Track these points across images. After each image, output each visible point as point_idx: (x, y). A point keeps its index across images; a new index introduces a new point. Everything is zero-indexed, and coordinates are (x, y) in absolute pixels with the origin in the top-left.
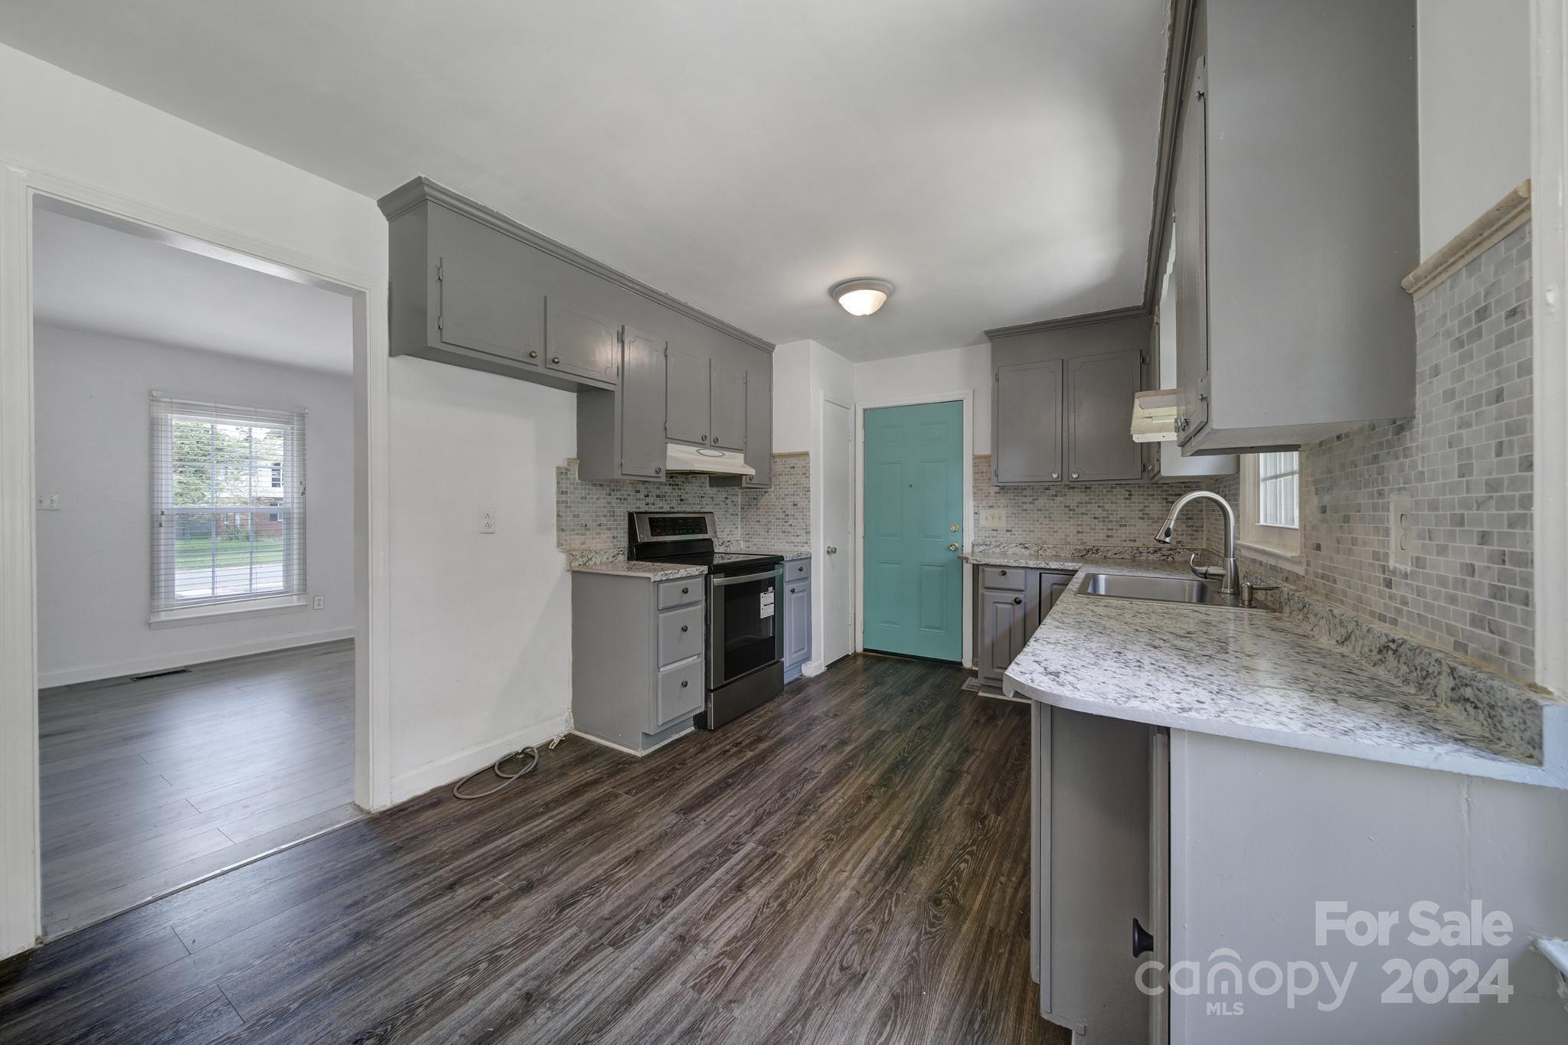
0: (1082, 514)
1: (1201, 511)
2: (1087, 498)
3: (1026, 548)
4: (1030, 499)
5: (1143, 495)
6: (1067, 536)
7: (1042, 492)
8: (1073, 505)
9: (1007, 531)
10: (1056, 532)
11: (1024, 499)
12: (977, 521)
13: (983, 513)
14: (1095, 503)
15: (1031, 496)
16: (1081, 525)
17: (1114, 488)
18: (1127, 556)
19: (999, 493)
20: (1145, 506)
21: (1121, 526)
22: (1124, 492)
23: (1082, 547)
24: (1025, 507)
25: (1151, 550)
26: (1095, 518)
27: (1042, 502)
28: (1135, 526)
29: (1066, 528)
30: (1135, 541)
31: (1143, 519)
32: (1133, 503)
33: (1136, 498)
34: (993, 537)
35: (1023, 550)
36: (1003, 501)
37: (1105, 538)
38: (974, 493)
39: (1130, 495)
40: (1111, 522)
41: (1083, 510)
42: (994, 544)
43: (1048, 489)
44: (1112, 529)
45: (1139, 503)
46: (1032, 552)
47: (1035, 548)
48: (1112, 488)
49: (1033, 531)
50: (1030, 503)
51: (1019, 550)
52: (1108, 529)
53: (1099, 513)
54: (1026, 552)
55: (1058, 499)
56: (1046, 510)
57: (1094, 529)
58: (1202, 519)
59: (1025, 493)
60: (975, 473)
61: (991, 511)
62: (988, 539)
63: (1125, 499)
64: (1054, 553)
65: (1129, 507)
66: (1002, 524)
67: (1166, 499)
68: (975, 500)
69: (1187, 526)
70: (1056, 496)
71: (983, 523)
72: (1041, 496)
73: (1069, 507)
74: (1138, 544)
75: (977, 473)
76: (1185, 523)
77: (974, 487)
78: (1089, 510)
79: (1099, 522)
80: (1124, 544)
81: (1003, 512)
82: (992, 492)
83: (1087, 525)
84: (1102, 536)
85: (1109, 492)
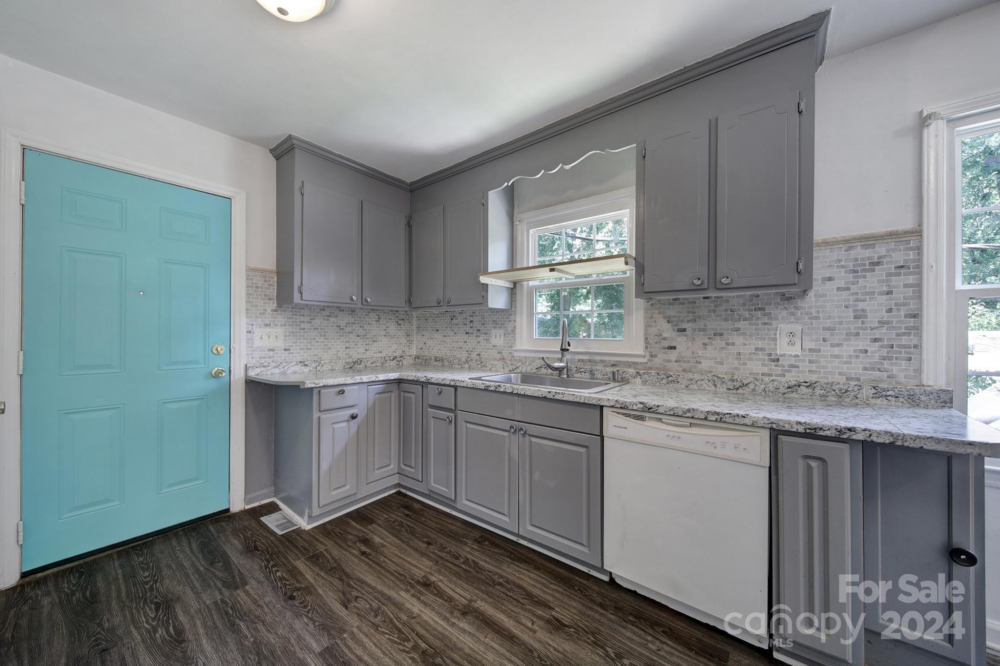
0: (350, 332)
1: (413, 330)
2: (353, 319)
3: (306, 365)
4: (307, 319)
5: (386, 319)
6: (338, 351)
7: (318, 313)
8: (343, 324)
9: (285, 350)
10: (330, 348)
11: (302, 319)
12: (250, 341)
13: (258, 332)
14: (358, 324)
15: (309, 316)
16: (349, 342)
17: (370, 312)
18: (378, 364)
19: (276, 311)
20: (387, 327)
21: (374, 341)
22: (375, 316)
23: (351, 360)
24: (303, 326)
25: (391, 358)
26: (358, 336)
27: (318, 322)
28: (382, 341)
29: (337, 345)
30: (381, 352)
31: (386, 336)
32: (381, 324)
33: (382, 321)
34: (270, 357)
35: (303, 368)
36: (281, 319)
37: (364, 351)
38: (247, 310)
39: (379, 318)
40: (368, 339)
41: (350, 329)
42: (273, 364)
43: (323, 310)
44: (368, 344)
45: (384, 324)
46: (311, 369)
47: (314, 365)
48: (368, 312)
49: (310, 349)
50: (308, 322)
51: (298, 368)
52: (366, 345)
53: (361, 332)
54: (306, 370)
55: (332, 319)
56: (321, 329)
57: (357, 345)
58: (413, 335)
59: (303, 312)
60: (247, 287)
61: (268, 330)
62: (263, 360)
63: (376, 321)
64: (330, 367)
65: (379, 327)
66: (280, 344)
67: (398, 322)
68: (247, 317)
69: (407, 341)
70: (330, 316)
71: (257, 343)
72: (317, 316)
73: (340, 326)
74: (383, 355)
75: (250, 286)
76: (406, 338)
77: (247, 302)
78: (355, 330)
79: (360, 339)
80: (376, 355)
81: (280, 331)
82: (269, 310)
83: (353, 342)
84: (362, 350)
85: (366, 315)
